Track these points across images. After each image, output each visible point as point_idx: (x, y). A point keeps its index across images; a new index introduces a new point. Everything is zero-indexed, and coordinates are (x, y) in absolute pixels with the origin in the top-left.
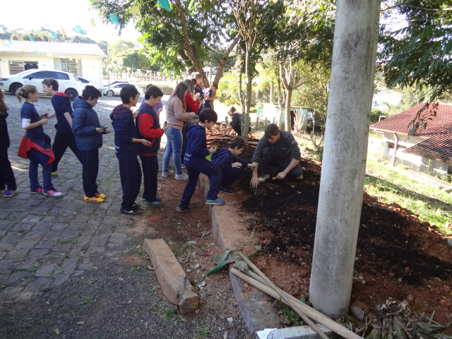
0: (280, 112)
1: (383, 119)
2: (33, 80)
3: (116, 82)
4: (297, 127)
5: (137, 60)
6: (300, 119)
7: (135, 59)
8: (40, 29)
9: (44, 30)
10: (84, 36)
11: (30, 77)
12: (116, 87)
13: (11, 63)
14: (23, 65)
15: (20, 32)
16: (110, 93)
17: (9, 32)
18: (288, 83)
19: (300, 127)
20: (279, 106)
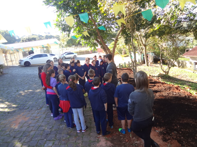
0: (140, 56)
1: (187, 51)
2: (33, 59)
3: (66, 53)
4: (150, 62)
5: (72, 41)
6: (151, 58)
7: (71, 41)
8: (32, 35)
9: (33, 35)
10: (49, 35)
11: (32, 58)
12: (66, 55)
13: (23, 52)
14: (27, 52)
15: (24, 37)
16: (64, 58)
17: (20, 38)
18: (144, 43)
19: (151, 61)
20: (139, 53)
